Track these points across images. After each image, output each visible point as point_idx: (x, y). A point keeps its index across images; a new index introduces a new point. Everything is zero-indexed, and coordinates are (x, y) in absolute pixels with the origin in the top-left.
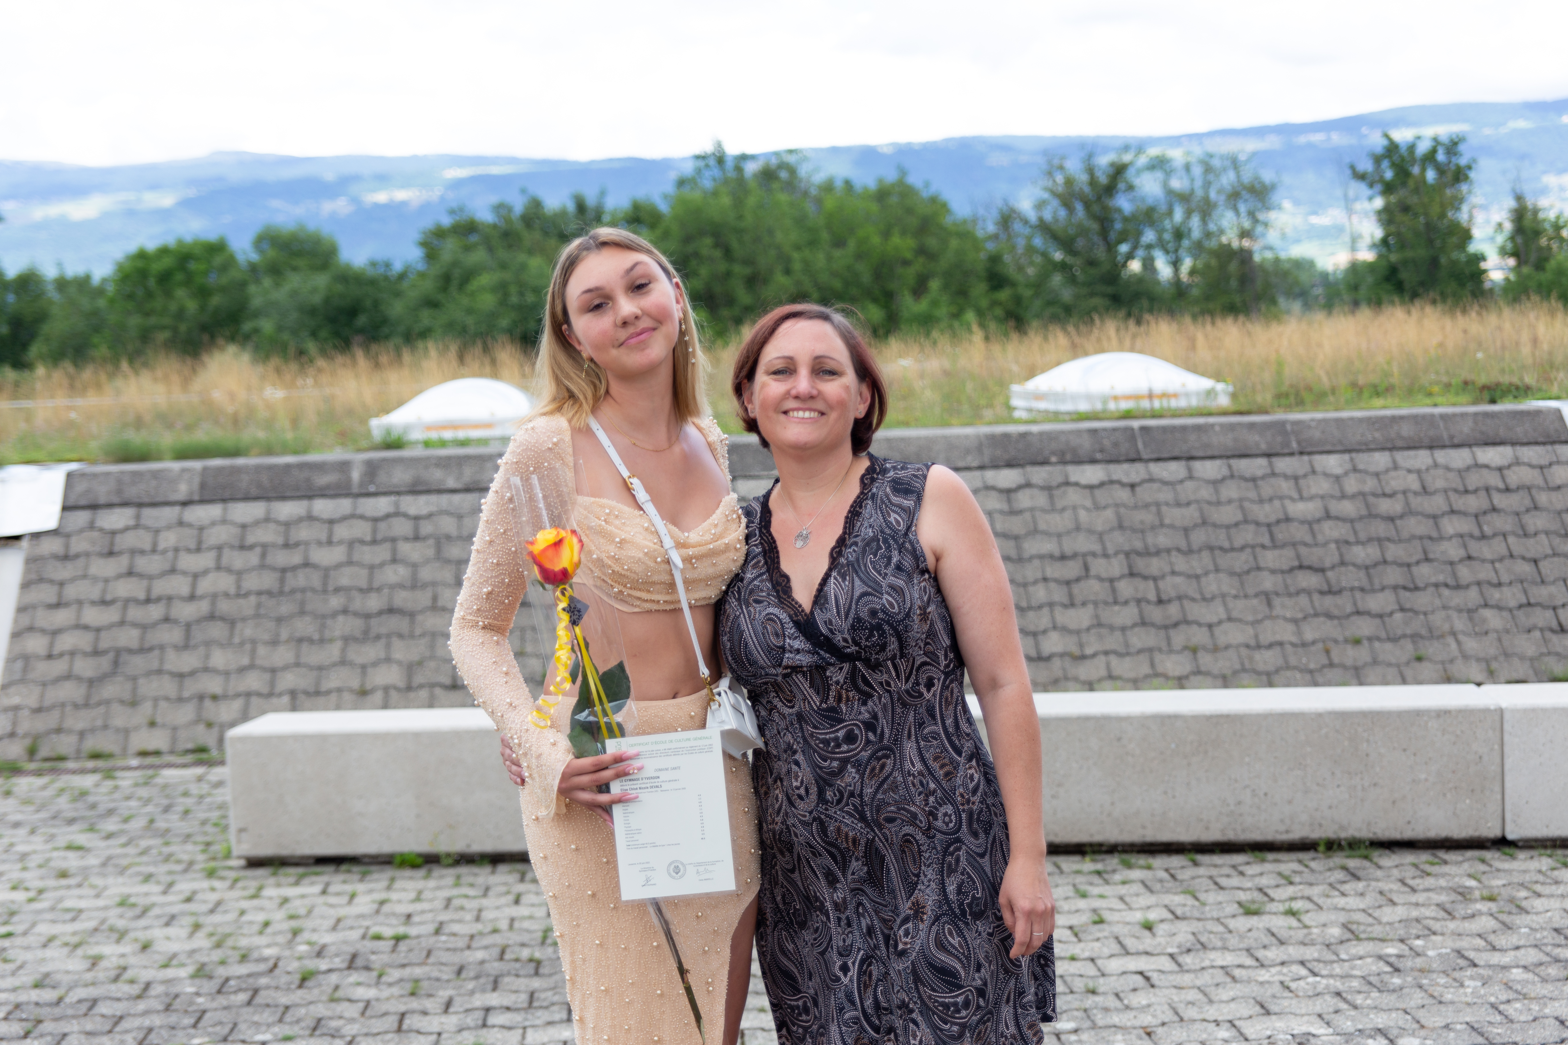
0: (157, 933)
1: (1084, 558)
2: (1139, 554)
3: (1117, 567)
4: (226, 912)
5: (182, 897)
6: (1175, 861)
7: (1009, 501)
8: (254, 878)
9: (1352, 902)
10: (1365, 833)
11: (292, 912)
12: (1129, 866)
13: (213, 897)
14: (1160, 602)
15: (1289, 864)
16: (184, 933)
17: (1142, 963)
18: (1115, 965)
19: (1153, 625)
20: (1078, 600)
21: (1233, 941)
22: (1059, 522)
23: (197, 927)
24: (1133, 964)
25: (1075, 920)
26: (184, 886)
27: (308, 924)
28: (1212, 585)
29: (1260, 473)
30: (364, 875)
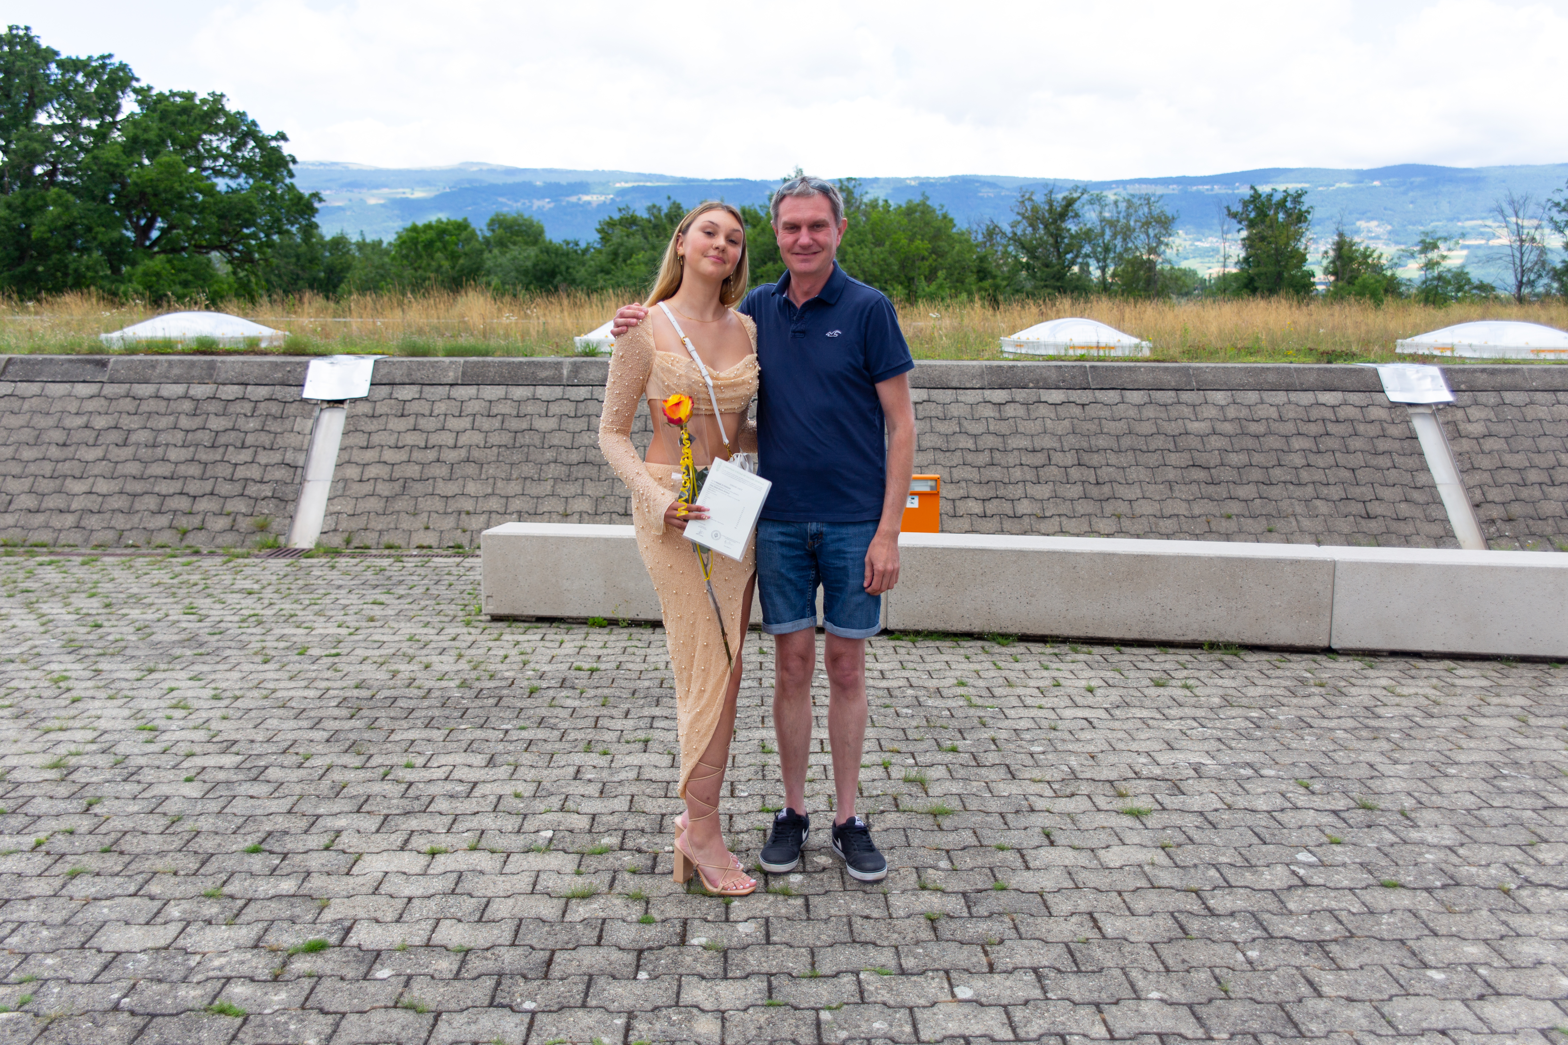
0: (435, 659)
1: (1048, 452)
2: (1085, 451)
3: (1070, 459)
4: (478, 648)
5: (450, 637)
6: (1107, 650)
7: (1000, 411)
8: (497, 628)
9: (1227, 682)
10: (1236, 639)
11: (523, 650)
12: (1077, 652)
13: (471, 638)
14: (1098, 483)
15: (1184, 656)
16: (452, 660)
17: (1087, 713)
18: (1068, 713)
19: (1092, 498)
20: (1043, 479)
21: (1147, 703)
22: (1032, 427)
23: (460, 656)
24: (1080, 713)
25: (1041, 684)
26: (451, 631)
27: (533, 658)
28: (1133, 474)
29: (1169, 401)
30: (568, 630)
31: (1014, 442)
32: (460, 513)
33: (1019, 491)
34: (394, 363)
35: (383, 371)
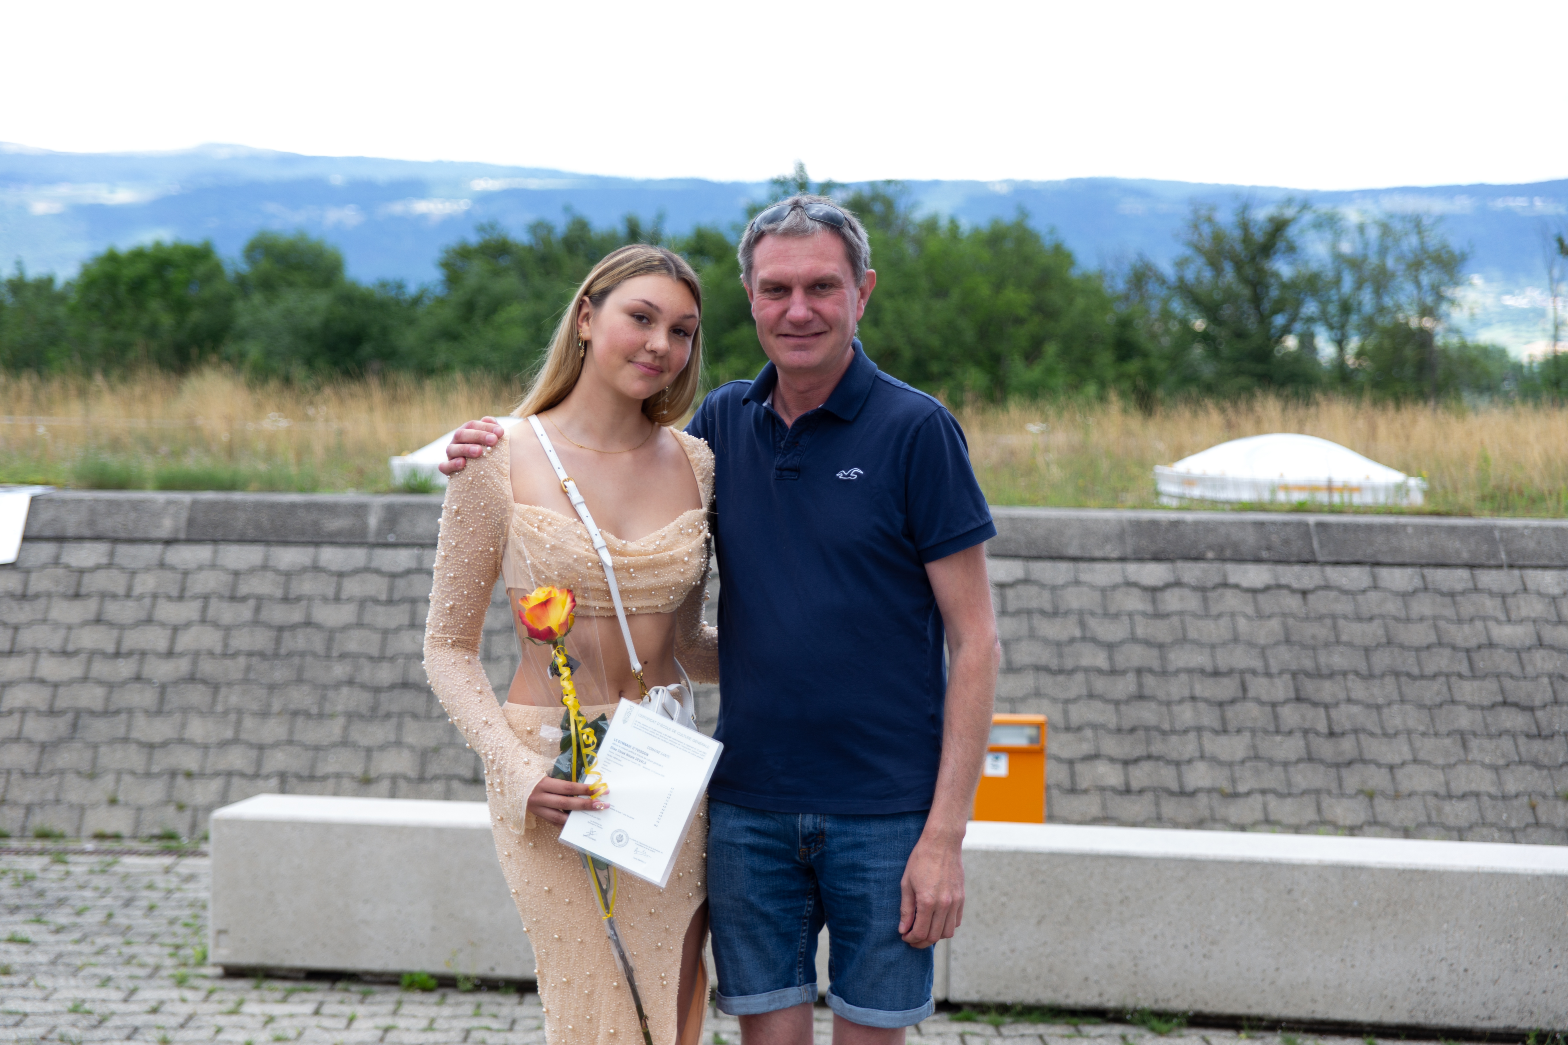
1: (1242, 676)
2: (1308, 675)
3: (1281, 689)
4: (199, 1028)
5: (146, 1007)
7: (1154, 601)
8: (233, 991)
11: (280, 1033)
13: (184, 1010)
14: (1332, 734)
19: (1322, 761)
20: (1232, 726)
22: (1213, 630)
23: (165, 1043)
28: (1395, 718)
29: (1459, 587)
30: (365, 996)
31: (1180, 658)
32: (173, 774)
33: (1188, 747)
34: (64, 502)
35: (46, 515)
